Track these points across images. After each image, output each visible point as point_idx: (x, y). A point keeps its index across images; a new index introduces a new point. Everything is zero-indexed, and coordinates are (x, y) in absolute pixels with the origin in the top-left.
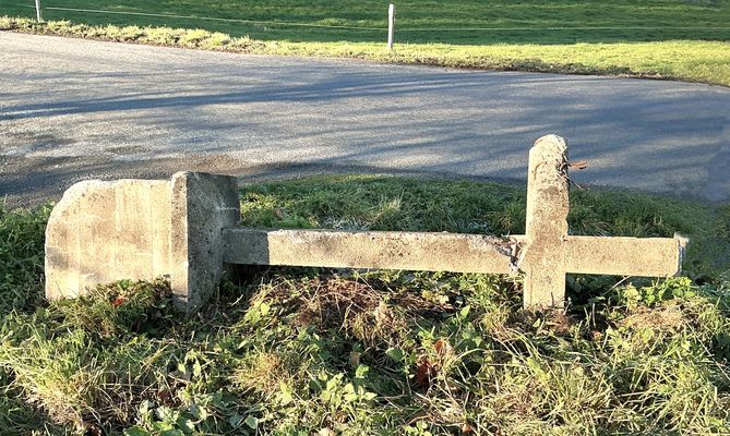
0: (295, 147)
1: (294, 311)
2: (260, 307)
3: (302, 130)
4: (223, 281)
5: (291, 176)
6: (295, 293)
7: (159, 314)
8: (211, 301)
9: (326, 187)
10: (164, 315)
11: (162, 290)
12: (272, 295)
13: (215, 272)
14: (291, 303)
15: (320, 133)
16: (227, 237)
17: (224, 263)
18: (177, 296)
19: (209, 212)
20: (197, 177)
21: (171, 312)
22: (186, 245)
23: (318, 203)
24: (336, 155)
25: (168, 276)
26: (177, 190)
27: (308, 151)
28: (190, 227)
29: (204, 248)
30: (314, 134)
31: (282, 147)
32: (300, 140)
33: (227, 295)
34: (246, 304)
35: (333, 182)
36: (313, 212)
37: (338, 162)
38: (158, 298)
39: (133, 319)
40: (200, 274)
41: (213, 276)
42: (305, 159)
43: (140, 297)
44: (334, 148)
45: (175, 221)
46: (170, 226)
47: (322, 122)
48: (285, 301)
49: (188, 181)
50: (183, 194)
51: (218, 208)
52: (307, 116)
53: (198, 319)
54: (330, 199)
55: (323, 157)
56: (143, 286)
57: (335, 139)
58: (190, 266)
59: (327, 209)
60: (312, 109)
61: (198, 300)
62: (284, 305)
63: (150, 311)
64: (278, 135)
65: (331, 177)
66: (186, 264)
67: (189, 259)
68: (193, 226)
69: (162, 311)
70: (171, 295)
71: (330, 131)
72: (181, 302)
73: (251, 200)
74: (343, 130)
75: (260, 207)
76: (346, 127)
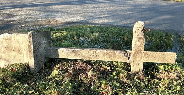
0: (73, 17)
1: (66, 72)
2: (55, 72)
3: (74, 13)
4: (45, 63)
5: (71, 25)
6: (66, 67)
7: (25, 74)
8: (42, 69)
9: (80, 29)
10: (27, 74)
11: (27, 66)
12: (59, 68)
13: (43, 60)
14: (65, 70)
15: (79, 14)
16: (46, 50)
17: (46, 57)
18: (31, 68)
19: (40, 43)
20: (36, 33)
21: (29, 73)
22: (33, 54)
23: (77, 33)
24: (83, 20)
25: (28, 62)
26: (29, 37)
27: (76, 18)
28: (34, 48)
29: (39, 54)
30: (77, 14)
31: (69, 17)
32: (74, 15)
33: (47, 67)
34: (52, 70)
35: (82, 27)
36: (76, 36)
37: (83, 22)
38: (25, 69)
39: (18, 76)
40: (38, 61)
41: (42, 61)
42: (75, 21)
43: (20, 69)
44: (82, 18)
45: (29, 46)
46: (28, 48)
47: (80, 10)
48: (63, 69)
49: (32, 35)
50: (31, 39)
51: (43, 42)
52: (76, 9)
53: (37, 75)
54: (81, 32)
55: (80, 20)
56: (21, 65)
57: (83, 15)
58: (34, 60)
59: (80, 35)
60: (77, 7)
61: (38, 69)
62: (63, 70)
63: (23, 73)
64: (68, 14)
65: (81, 26)
66: (33, 59)
67: (34, 58)
68: (35, 48)
69: (26, 73)
70: (29, 68)
71: (82, 13)
72: (32, 70)
73: (60, 32)
74: (85, 13)
75: (62, 34)
76: (86, 12)
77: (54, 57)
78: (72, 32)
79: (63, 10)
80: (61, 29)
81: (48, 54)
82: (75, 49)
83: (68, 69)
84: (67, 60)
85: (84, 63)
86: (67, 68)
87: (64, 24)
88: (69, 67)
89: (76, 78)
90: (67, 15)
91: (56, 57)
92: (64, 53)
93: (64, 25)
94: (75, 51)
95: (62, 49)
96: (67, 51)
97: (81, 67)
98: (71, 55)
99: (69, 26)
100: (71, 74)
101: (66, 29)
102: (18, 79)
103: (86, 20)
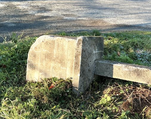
0: (128, 18)
1: (121, 100)
2: (106, 98)
3: (131, 12)
4: (93, 82)
5: (125, 30)
6: (122, 92)
7: (66, 94)
8: (88, 90)
9: (138, 36)
10: (68, 95)
11: (69, 84)
12: (112, 92)
13: (90, 78)
14: (120, 96)
15: (137, 13)
16: (97, 64)
17: (94, 74)
18: (74, 87)
19: (90, 54)
20: (87, 39)
21: (71, 94)
22: (80, 67)
23: (134, 42)
24: (143, 23)
25: (71, 78)
26: (78, 44)
27: (132, 20)
28: (82, 60)
29: (87, 69)
30: (135, 14)
31: (123, 18)
32: (130, 16)
33: (94, 88)
34: (101, 94)
35: (140, 34)
36: (132, 46)
37: (143, 26)
38: (66, 87)
39: (56, 95)
40: (84, 79)
41: (89, 80)
42: (131, 24)
43: (60, 86)
44: (142, 20)
45: (76, 57)
46: (74, 58)
47: (139, 9)
48: (117, 95)
49: (83, 41)
50: (81, 47)
51: (94, 52)
52: (133, 6)
53: (82, 98)
54: (139, 41)
55: (138, 23)
56: (62, 81)
57: (143, 16)
58: (81, 76)
59: (137, 45)
60: (135, 3)
61: (82, 90)
62: (117, 97)
63: (63, 93)
64: (122, 13)
65: (140, 32)
66: (79, 75)
67: (80, 73)
68: (84, 59)
69: (68, 93)
70: (72, 87)
71: (141, 13)
72: (76, 90)
73: (109, 39)
74: (146, 13)
75: (112, 42)
76: (148, 12)
77: (106, 74)
78: (125, 39)
79: (114, 7)
80: (111, 35)
81: (98, 70)
82: (139, 68)
83: (125, 96)
84: (124, 82)
85: (149, 91)
86: (123, 94)
87: (114, 27)
88: (127, 94)
89: (136, 111)
90: (119, 15)
91: (109, 76)
92: (121, 71)
93: (115, 29)
94: (138, 70)
95: (119, 65)
96: (126, 69)
97: (144, 95)
98: (131, 75)
99: (121, 31)
100: (129, 104)
101: (118, 35)
102: (56, 100)
103: (147, 24)
